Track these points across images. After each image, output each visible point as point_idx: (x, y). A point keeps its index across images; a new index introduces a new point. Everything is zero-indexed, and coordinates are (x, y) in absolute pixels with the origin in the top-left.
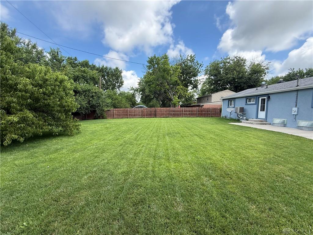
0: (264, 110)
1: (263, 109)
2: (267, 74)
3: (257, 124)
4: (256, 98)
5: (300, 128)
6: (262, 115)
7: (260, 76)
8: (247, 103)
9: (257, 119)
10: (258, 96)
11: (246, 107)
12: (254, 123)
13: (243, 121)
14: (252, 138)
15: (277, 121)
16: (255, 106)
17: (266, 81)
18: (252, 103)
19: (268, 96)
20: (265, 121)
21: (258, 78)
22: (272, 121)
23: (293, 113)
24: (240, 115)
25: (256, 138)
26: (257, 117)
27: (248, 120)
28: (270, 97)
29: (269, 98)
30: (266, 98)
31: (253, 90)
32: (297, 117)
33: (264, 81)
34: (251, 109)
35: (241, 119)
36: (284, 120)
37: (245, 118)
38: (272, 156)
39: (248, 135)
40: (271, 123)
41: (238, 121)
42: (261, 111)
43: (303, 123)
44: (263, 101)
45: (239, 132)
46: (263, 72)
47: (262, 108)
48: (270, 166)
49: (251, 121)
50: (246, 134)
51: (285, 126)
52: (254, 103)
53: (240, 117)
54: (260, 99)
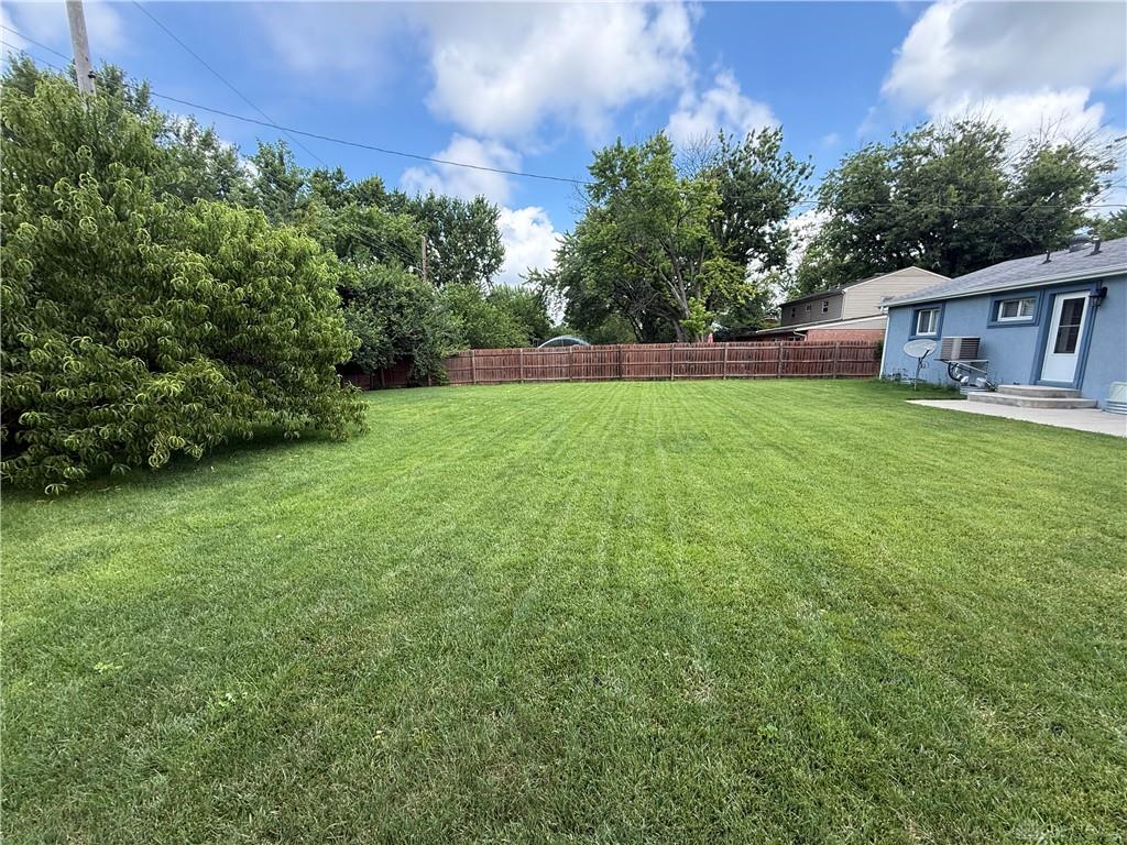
0: (1070, 348)
1: (1066, 344)
2: (1104, 192)
3: (1033, 405)
4: (1041, 300)
6: (1061, 368)
7: (1070, 201)
8: (995, 318)
9: (1035, 384)
10: (1050, 290)
11: (987, 337)
12: (1019, 403)
13: (972, 393)
14: (1005, 461)
16: (1034, 332)
17: (1097, 223)
18: (1019, 318)
19: (1099, 289)
20: (1071, 394)
21: (1058, 212)
22: (1107, 393)
24: (961, 368)
25: (1023, 463)
26: (1036, 378)
27: (993, 391)
28: (1108, 293)
29: (1101, 295)
30: (1086, 295)
31: (1029, 266)
33: (1089, 223)
34: (1013, 343)
35: (965, 384)
37: (981, 381)
38: (1087, 532)
39: (989, 447)
40: (1102, 403)
41: (953, 392)
42: (1056, 352)
44: (1074, 309)
45: (951, 436)
46: (1085, 181)
47: (1065, 339)
48: (1077, 571)
49: (1010, 393)
50: (981, 445)
52: (1030, 318)
53: (961, 377)
54: (1059, 302)
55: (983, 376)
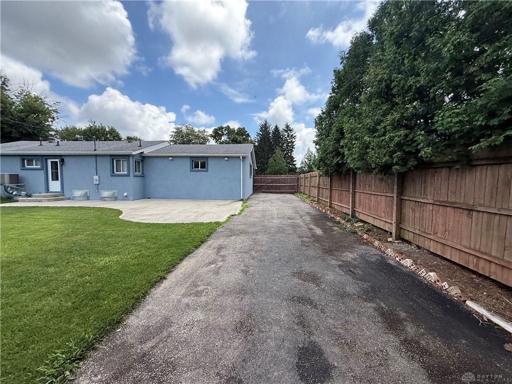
0: (57, 179)
1: (55, 178)
2: (57, 120)
3: (48, 200)
4: (42, 161)
5: (103, 199)
6: (55, 186)
7: (45, 120)
8: (24, 166)
9: (47, 193)
10: (45, 157)
11: (22, 174)
12: (43, 201)
13: (20, 198)
14: (42, 220)
15: (78, 193)
16: (42, 173)
17: (57, 131)
18: (34, 167)
19: (62, 158)
20: (61, 195)
21: (41, 122)
22: (72, 194)
23: (95, 183)
24: (11, 188)
25: (49, 219)
26: (48, 190)
27: (30, 197)
28: (65, 160)
29: (62, 161)
30: (58, 160)
31: (34, 145)
32: (100, 186)
33: (54, 130)
34: (34, 176)
35: (16, 195)
36: (86, 191)
37: (23, 193)
39: (35, 217)
40: (71, 198)
41: (10, 199)
42: (52, 180)
43: (106, 194)
44: (54, 165)
45: (16, 216)
46: (49, 113)
47: (54, 176)
49: (38, 197)
50: (31, 217)
51: (88, 199)
52: (39, 167)
53: (13, 192)
54: (49, 161)
55: (24, 191)
